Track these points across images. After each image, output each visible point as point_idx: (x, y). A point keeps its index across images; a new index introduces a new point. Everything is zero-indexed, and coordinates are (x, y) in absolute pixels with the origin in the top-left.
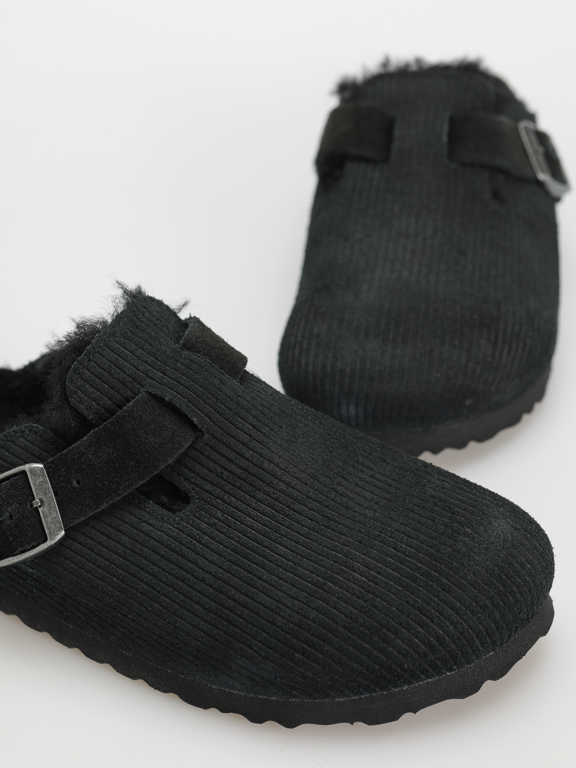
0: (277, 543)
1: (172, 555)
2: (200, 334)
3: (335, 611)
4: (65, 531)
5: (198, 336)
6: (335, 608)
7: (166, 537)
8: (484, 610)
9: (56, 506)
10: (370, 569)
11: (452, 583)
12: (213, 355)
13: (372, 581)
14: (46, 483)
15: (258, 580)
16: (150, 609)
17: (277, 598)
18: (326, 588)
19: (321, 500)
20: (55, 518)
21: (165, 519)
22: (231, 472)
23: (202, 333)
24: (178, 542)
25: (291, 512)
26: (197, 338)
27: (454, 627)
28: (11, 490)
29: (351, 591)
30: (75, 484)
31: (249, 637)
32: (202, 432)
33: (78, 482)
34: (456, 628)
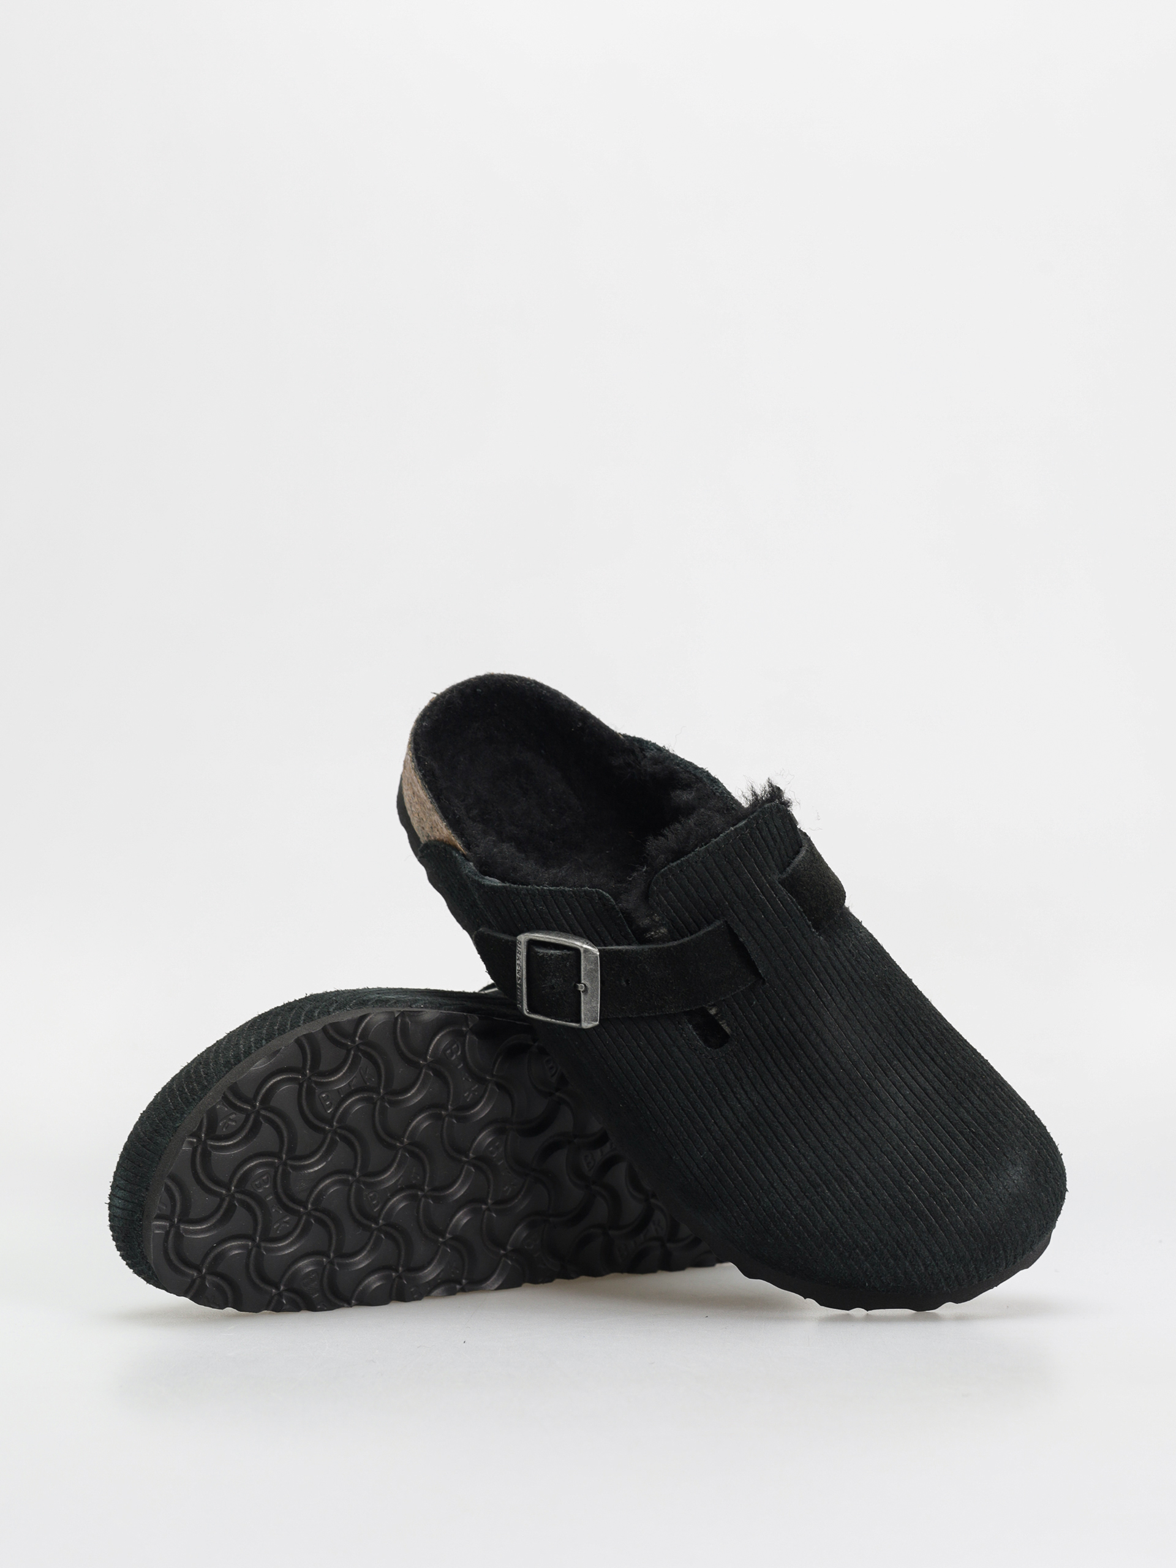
0: (792, 1123)
1: (691, 1093)
2: (809, 867)
3: (819, 1216)
4: (600, 1022)
5: (806, 869)
6: (820, 1213)
7: (692, 1072)
8: (960, 1260)
9: (598, 998)
10: (868, 1187)
11: (940, 1226)
12: (814, 892)
13: (865, 1200)
14: (597, 972)
15: (761, 1155)
16: (654, 1130)
17: (771, 1180)
18: (819, 1190)
19: (852, 1092)
20: (594, 1007)
21: (698, 1052)
22: (778, 1029)
23: (811, 866)
24: (702, 1082)
25: (818, 1095)
26: (805, 870)
27: (925, 1268)
28: (560, 964)
29: (841, 1203)
30: (624, 983)
31: (733, 1202)
32: (764, 980)
33: (627, 981)
34: (926, 1269)
